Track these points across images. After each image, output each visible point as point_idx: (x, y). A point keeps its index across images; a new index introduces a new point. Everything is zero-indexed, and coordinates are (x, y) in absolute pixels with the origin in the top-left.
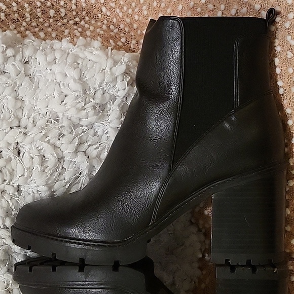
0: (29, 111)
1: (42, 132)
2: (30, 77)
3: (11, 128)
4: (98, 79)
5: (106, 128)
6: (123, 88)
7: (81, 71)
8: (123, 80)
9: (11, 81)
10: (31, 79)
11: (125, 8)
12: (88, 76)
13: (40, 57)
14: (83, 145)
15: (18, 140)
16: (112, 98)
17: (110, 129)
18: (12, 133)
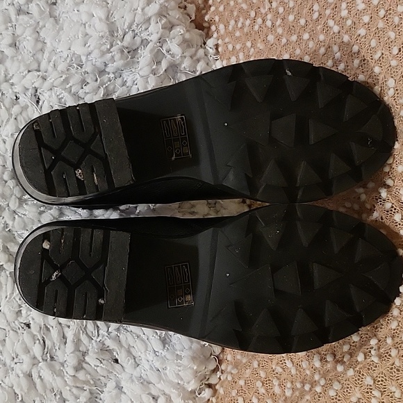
0: (50, 53)
2: (56, 20)
3: (29, 71)
4: (128, 19)
5: (136, 77)
6: (157, 31)
7: (109, 12)
8: (157, 22)
9: (33, 22)
12: (116, 17)
15: (36, 85)
16: (145, 43)
17: (139, 77)
18: (29, 76)
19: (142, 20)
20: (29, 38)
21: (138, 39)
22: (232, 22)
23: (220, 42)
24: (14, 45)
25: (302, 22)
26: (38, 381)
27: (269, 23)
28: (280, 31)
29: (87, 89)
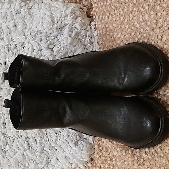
0: (29, 29)
3: (20, 36)
4: (59, 15)
6: (70, 20)
7: (52, 12)
8: (71, 16)
9: (22, 17)
10: (31, 16)
12: (54, 15)
13: (36, 6)
15: (23, 41)
16: (66, 24)
17: (64, 38)
18: (20, 38)
19: (64, 16)
20: (21, 23)
21: (63, 23)
22: (101, 16)
23: (96, 23)
24: (15, 26)
25: (126, 21)
26: (26, 157)
27: (114, 19)
28: (118, 23)
29: (42, 42)
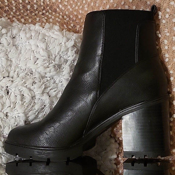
0: (15, 67)
1: (22, 81)
2: (16, 47)
3: (4, 77)
4: (57, 49)
5: (61, 79)
6: (72, 55)
7: (47, 44)
8: (72, 50)
9: (4, 49)
10: (17, 48)
11: (74, 6)
12: (51, 47)
13: (22, 34)
14: (47, 89)
15: (8, 85)
16: (66, 61)
18: (4, 80)
19: (65, 50)
21: (62, 59)
29: (35, 86)
